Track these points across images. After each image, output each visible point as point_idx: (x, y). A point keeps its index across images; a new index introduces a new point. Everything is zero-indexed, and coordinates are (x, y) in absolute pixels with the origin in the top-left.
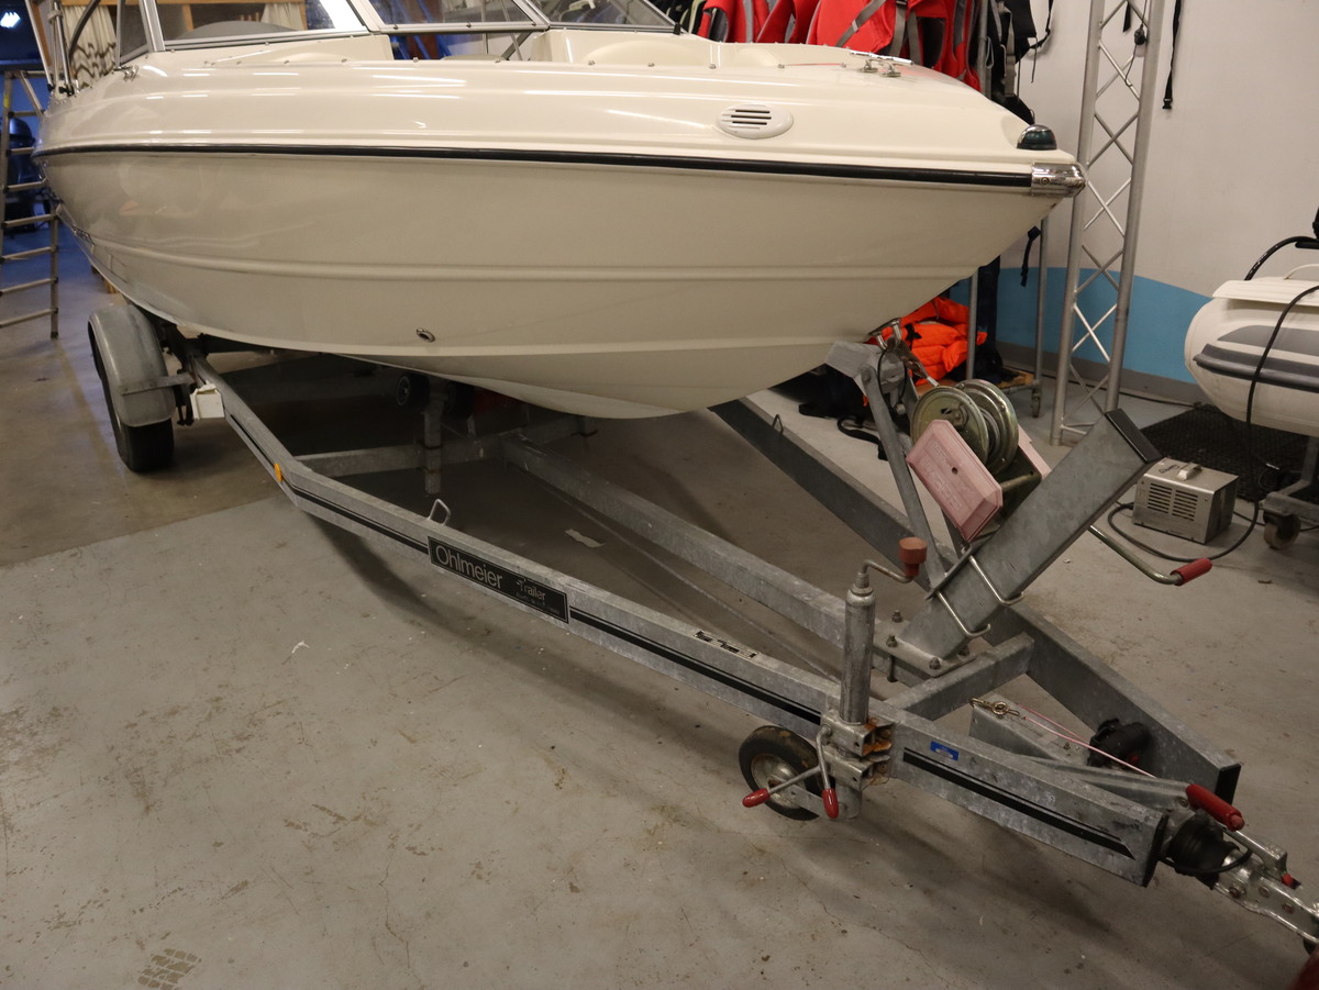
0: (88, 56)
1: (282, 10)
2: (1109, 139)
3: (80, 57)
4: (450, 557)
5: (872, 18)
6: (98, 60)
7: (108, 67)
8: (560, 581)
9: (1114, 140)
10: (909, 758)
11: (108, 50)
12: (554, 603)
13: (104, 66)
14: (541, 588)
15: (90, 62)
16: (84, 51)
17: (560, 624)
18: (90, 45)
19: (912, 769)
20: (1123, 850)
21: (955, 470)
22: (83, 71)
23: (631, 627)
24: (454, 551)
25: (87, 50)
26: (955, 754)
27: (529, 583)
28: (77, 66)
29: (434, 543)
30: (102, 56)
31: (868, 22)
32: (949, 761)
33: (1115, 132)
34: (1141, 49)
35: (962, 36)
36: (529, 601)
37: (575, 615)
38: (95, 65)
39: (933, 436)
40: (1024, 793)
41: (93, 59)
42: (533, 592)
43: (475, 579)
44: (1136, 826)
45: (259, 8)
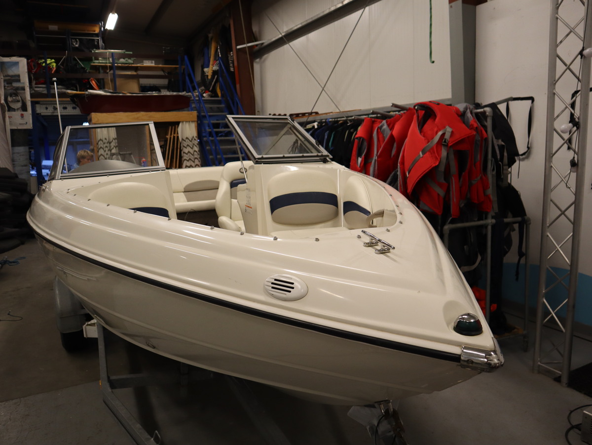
0: (104, 143)
1: (187, 124)
2: (560, 213)
3: (101, 143)
5: (429, 151)
6: (108, 145)
7: (112, 148)
9: (563, 213)
11: (112, 141)
13: (110, 147)
15: (105, 145)
16: (102, 141)
18: (106, 139)
22: (102, 150)
25: (104, 141)
28: (99, 147)
30: (110, 143)
31: (428, 153)
33: (563, 209)
34: (574, 169)
35: (479, 158)
38: (106, 147)
41: (106, 145)
45: (178, 123)
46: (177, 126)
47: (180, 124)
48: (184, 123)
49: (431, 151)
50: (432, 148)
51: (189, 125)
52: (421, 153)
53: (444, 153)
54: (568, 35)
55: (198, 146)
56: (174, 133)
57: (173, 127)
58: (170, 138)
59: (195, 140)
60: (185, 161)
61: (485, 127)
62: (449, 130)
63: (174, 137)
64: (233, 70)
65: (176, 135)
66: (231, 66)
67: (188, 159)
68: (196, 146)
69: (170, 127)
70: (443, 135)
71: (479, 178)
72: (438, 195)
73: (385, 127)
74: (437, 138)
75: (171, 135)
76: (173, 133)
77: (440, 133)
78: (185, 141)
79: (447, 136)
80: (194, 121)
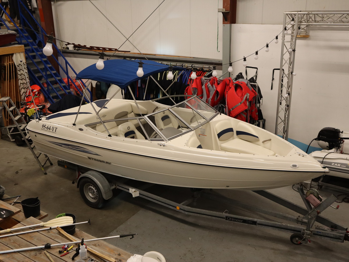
4: (230, 219)
8: (255, 220)
10: (314, 234)
12: (254, 223)
14: (251, 221)
17: (255, 226)
19: (314, 235)
20: (341, 239)
21: (314, 200)
23: (270, 224)
24: (232, 218)
26: (320, 232)
27: (249, 221)
29: (227, 217)
32: (319, 233)
36: (248, 223)
37: (258, 224)
39: (311, 196)
40: (329, 235)
42: (250, 222)
43: (236, 221)
44: (342, 236)
45: (12, 55)
46: (11, 56)
47: (14, 55)
48: (17, 54)
49: (244, 103)
50: (244, 102)
51: (20, 55)
52: (239, 103)
53: (248, 103)
54: (285, 63)
55: (27, 69)
56: (10, 61)
57: (8, 57)
58: (7, 65)
59: (25, 65)
60: (20, 80)
61: (256, 91)
62: (248, 94)
63: (9, 64)
64: (31, 8)
65: (11, 63)
66: (29, 5)
67: (21, 79)
68: (26, 69)
69: (7, 57)
70: (247, 97)
71: (255, 109)
72: (244, 117)
73: (210, 85)
74: (244, 98)
75: (8, 62)
76: (8, 61)
77: (246, 96)
78: (19, 66)
79: (248, 97)
80: (23, 52)
